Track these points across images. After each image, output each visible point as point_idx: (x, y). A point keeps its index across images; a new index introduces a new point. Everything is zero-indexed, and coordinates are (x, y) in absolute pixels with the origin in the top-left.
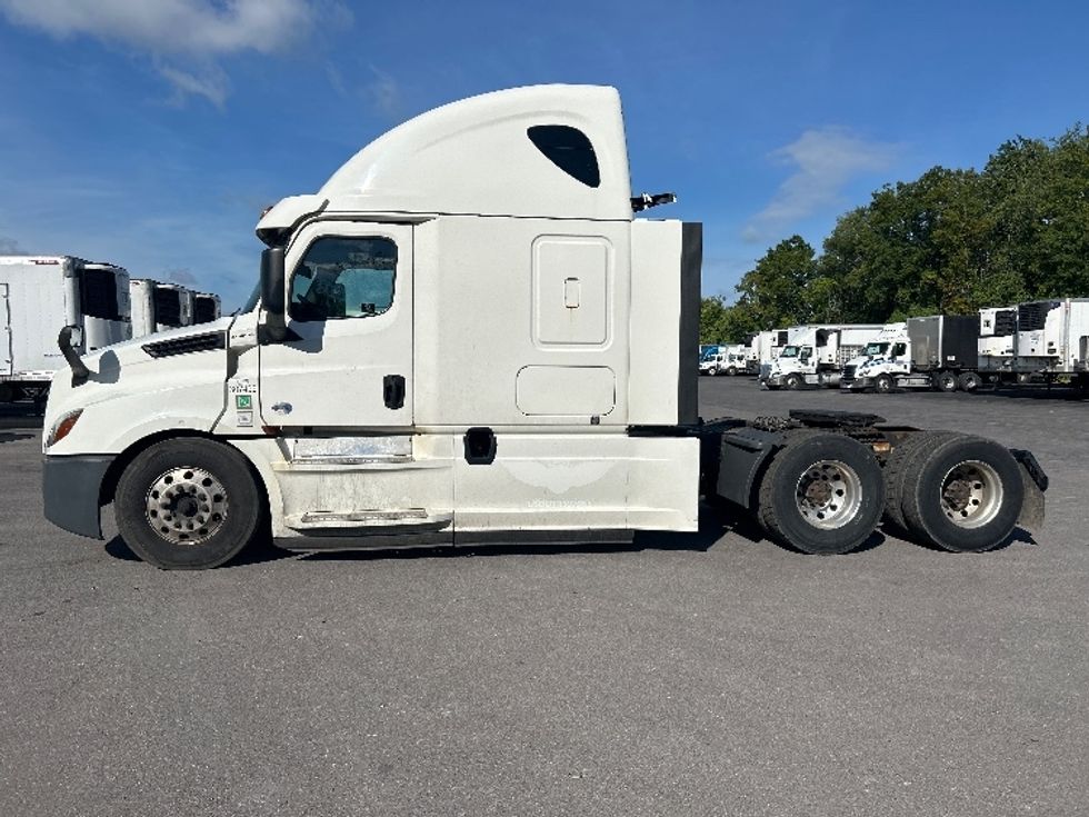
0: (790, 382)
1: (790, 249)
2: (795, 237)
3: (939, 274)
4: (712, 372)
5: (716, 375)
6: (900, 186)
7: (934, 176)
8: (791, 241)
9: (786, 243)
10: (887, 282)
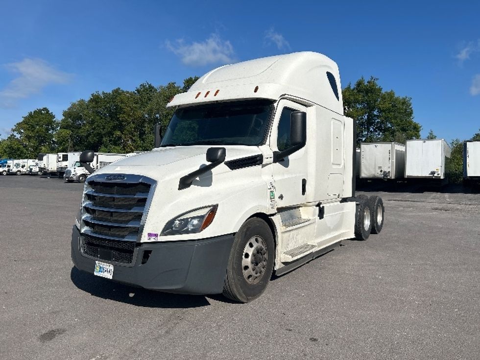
0: (81, 178)
1: (42, 114)
2: (44, 108)
3: (122, 132)
4: (5, 173)
5: (7, 175)
6: (104, 93)
7: (117, 92)
8: (42, 110)
9: (40, 111)
10: (99, 134)
